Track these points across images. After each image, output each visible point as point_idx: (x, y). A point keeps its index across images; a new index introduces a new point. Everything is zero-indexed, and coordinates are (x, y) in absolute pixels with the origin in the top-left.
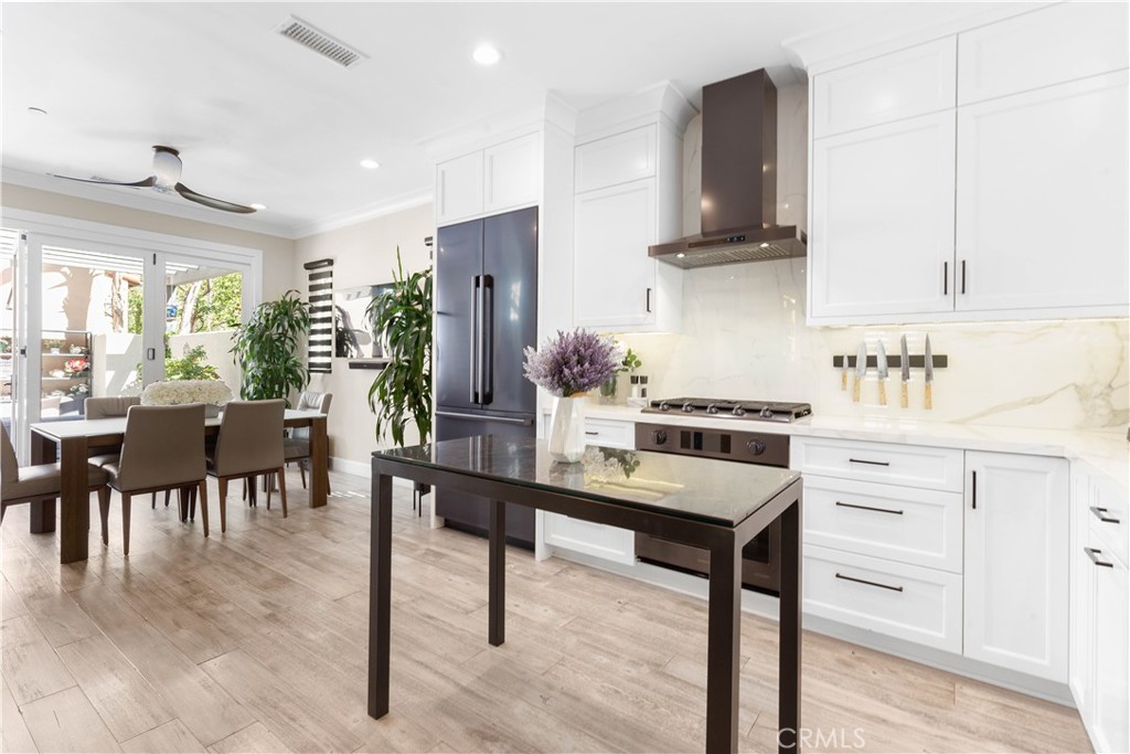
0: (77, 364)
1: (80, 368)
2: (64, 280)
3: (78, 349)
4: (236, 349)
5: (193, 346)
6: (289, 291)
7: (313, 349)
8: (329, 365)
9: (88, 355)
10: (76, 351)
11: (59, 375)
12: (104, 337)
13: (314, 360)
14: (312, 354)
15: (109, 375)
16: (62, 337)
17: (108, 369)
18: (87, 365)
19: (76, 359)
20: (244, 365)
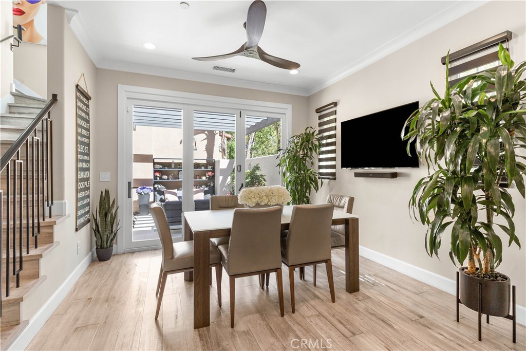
0: (210, 173)
1: (211, 175)
2: (205, 137)
3: (210, 167)
4: (279, 165)
5: (253, 165)
6: (308, 128)
7: (322, 163)
8: (334, 174)
9: (213, 170)
10: (210, 168)
11: (204, 178)
12: (219, 161)
13: (322, 171)
14: (320, 167)
15: (221, 178)
16: (205, 162)
17: (220, 176)
18: (213, 174)
19: (210, 171)
20: (284, 174)
